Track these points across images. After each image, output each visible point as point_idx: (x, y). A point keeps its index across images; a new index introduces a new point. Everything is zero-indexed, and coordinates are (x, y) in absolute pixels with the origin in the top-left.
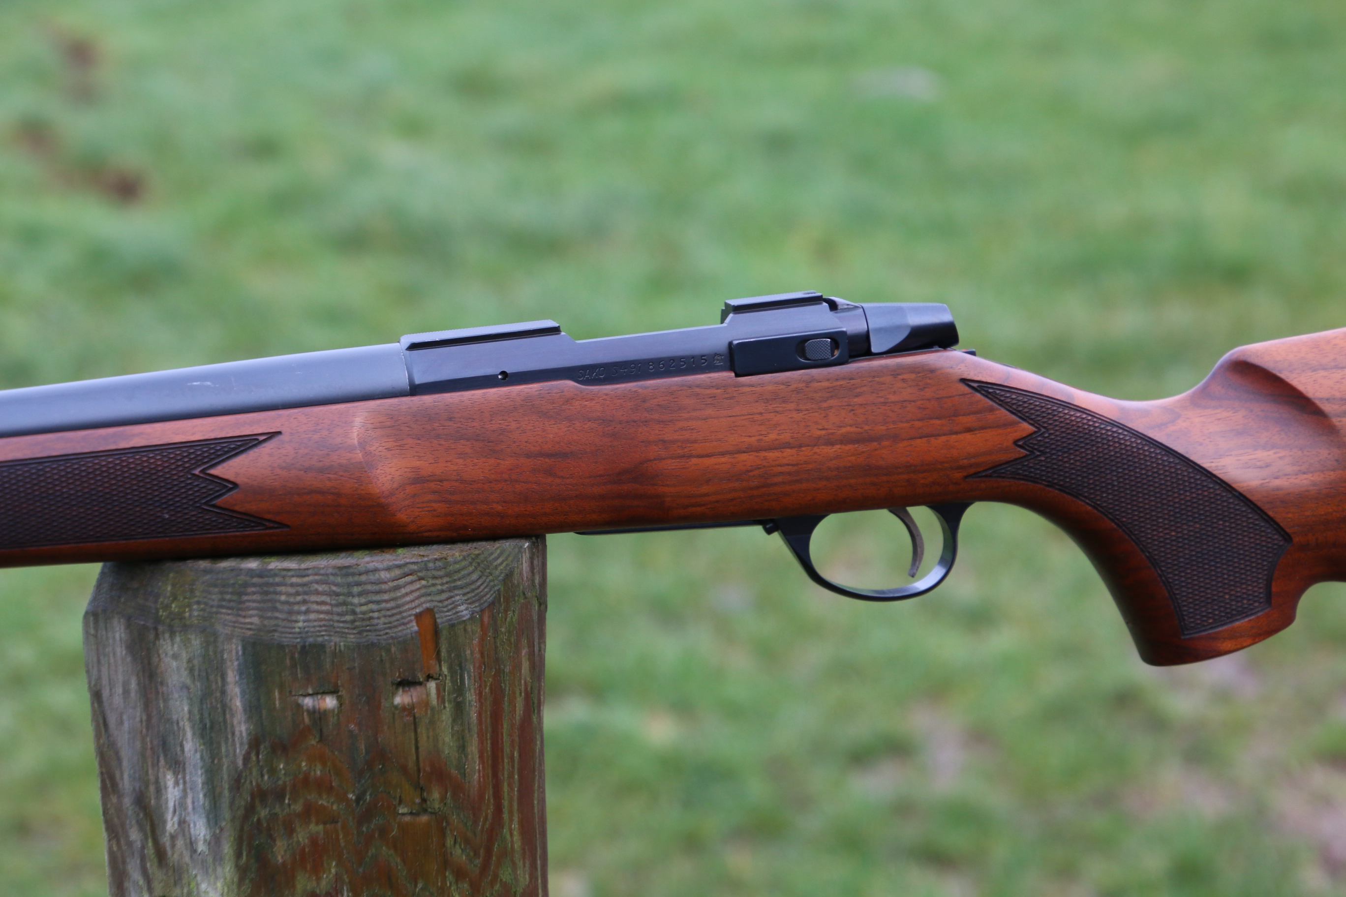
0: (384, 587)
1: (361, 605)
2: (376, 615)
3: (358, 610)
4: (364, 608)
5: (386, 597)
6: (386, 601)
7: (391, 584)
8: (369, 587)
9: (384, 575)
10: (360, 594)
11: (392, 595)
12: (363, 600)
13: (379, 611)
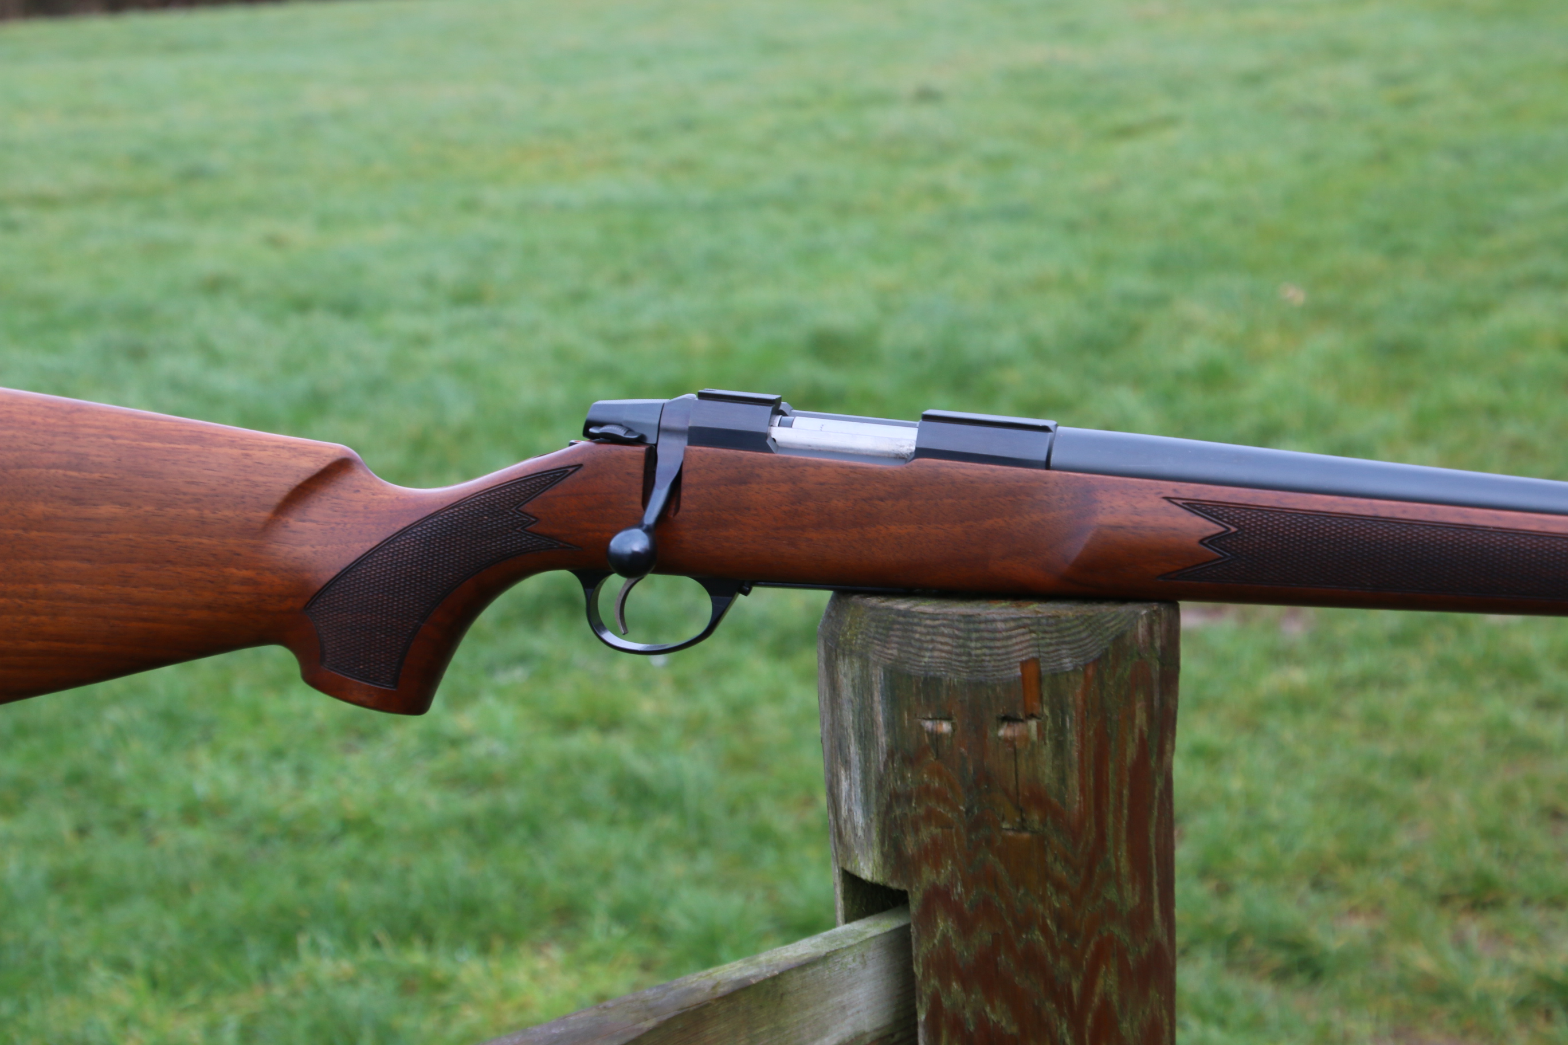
0: (998, 635)
1: (977, 648)
2: (988, 658)
3: (974, 652)
4: (979, 652)
5: (998, 644)
6: (998, 648)
7: (1005, 634)
8: (986, 635)
9: (1000, 625)
10: (977, 640)
11: (1005, 643)
12: (979, 645)
13: (991, 655)
